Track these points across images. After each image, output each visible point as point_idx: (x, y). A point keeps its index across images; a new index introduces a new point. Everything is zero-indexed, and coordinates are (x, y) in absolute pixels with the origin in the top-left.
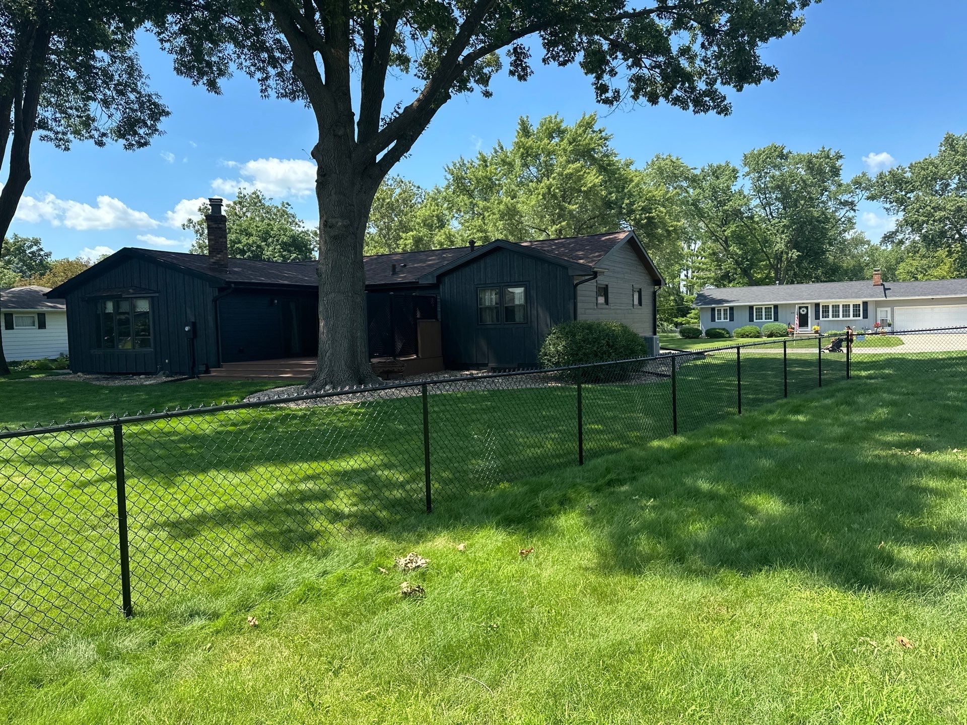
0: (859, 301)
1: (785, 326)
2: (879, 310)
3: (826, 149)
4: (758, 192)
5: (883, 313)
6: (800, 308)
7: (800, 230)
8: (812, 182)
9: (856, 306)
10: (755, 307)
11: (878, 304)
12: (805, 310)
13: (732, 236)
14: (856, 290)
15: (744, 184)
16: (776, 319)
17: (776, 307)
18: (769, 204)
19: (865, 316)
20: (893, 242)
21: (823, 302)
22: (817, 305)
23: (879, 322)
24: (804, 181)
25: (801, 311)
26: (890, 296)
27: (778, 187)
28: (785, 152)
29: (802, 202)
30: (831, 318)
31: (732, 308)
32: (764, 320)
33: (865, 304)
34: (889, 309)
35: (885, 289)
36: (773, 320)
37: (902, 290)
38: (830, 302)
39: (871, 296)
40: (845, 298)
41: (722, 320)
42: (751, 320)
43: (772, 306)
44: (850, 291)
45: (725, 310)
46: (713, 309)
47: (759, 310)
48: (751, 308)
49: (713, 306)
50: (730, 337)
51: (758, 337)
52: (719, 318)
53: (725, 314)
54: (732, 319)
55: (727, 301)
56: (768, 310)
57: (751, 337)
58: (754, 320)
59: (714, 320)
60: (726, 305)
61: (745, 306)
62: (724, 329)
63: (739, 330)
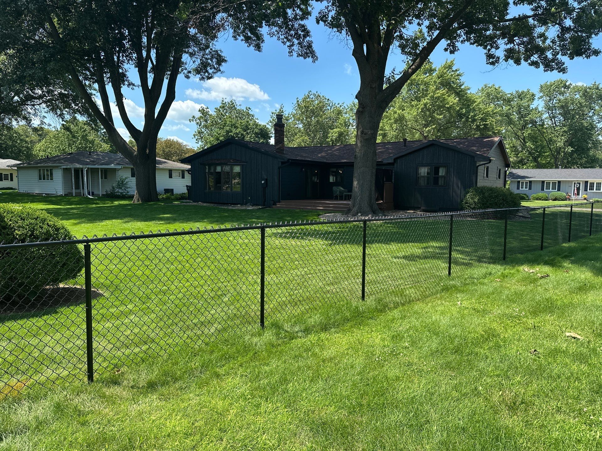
1: (565, 194)
3: (597, 83)
4: (549, 109)
7: (574, 135)
8: (585, 104)
10: (545, 182)
12: (578, 185)
13: (528, 136)
15: (539, 104)
16: (559, 190)
17: (559, 182)
18: (554, 117)
21: (590, 180)
22: (586, 182)
24: (580, 104)
25: (576, 185)
27: (562, 107)
28: (567, 84)
29: (577, 117)
30: (595, 190)
31: (530, 182)
32: (551, 190)
36: (556, 190)
38: (595, 181)
41: (524, 189)
42: (543, 189)
43: (557, 182)
45: (526, 183)
46: (519, 182)
47: (548, 184)
48: (543, 182)
49: (519, 180)
50: (528, 199)
51: (547, 200)
52: (522, 188)
53: (526, 185)
54: (530, 189)
55: (528, 177)
56: (554, 183)
57: (542, 200)
58: (545, 190)
59: (518, 188)
60: (527, 179)
61: (539, 181)
62: (525, 194)
63: (535, 195)
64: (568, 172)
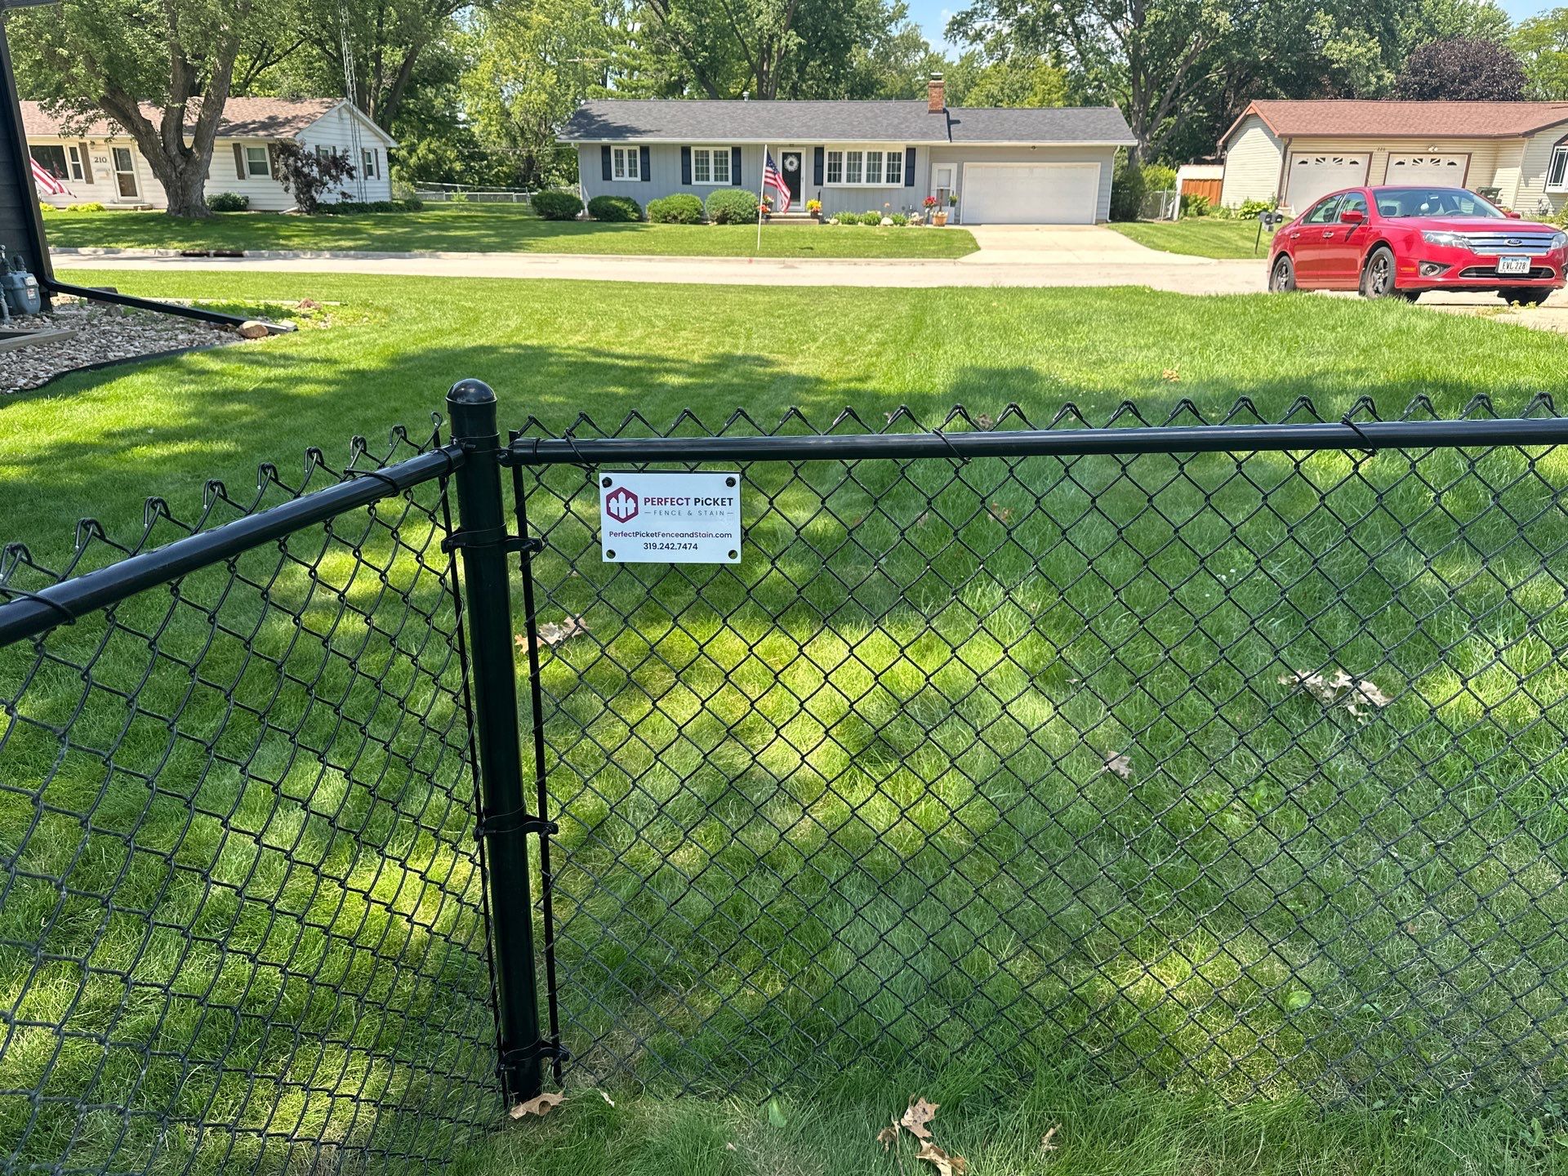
0: (900, 146)
2: (936, 167)
5: (941, 176)
6: (785, 156)
9: (894, 157)
10: (693, 149)
11: (936, 154)
12: (796, 163)
14: (896, 121)
16: (737, 182)
17: (737, 151)
19: (910, 182)
20: (965, 33)
21: (829, 143)
22: (819, 151)
23: (934, 195)
25: (787, 163)
26: (959, 138)
30: (844, 183)
31: (645, 150)
32: (712, 182)
33: (911, 151)
34: (954, 167)
35: (950, 122)
36: (730, 182)
37: (981, 126)
38: (844, 146)
39: (924, 136)
40: (873, 137)
41: (626, 178)
42: (686, 180)
43: (730, 151)
44: (885, 123)
45: (632, 154)
46: (606, 150)
47: (703, 157)
48: (686, 150)
49: (605, 140)
50: (641, 219)
51: (697, 222)
52: (620, 172)
53: (632, 163)
54: (646, 177)
55: (635, 132)
56: (720, 157)
57: (683, 222)
58: (694, 182)
59: (607, 176)
60: (632, 140)
61: (674, 145)
62: (627, 200)
63: (659, 203)
64: (765, 113)
